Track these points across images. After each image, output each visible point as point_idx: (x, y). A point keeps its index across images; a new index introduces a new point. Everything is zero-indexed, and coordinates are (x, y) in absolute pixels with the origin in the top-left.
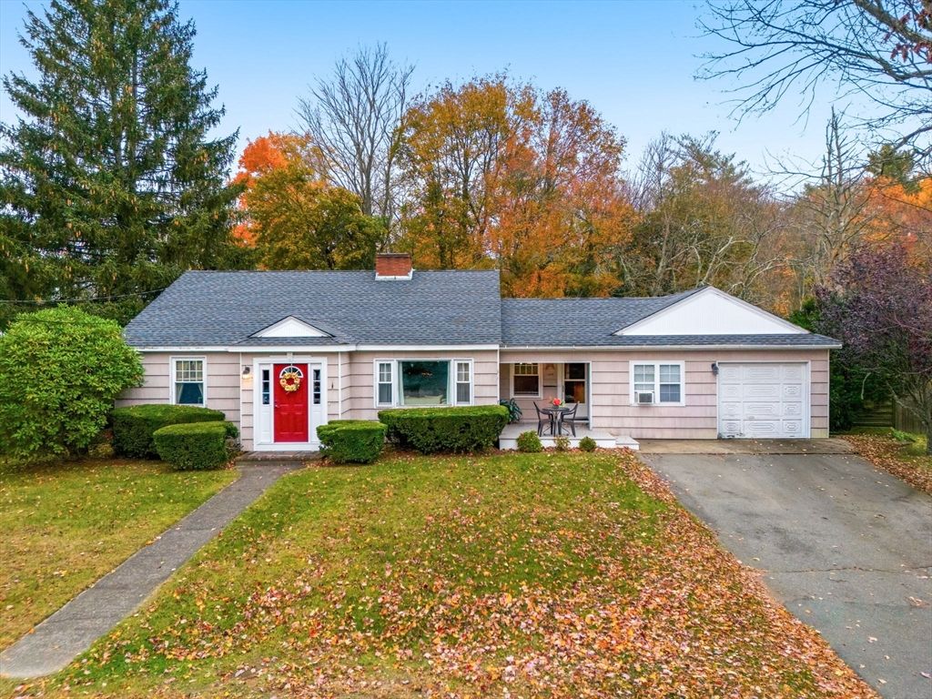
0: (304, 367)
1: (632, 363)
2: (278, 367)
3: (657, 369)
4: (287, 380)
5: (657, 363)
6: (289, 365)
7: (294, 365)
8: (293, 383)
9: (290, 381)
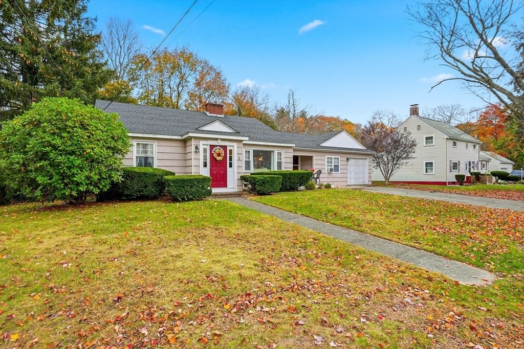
0: (225, 148)
1: (327, 156)
2: (212, 147)
3: (333, 159)
4: (217, 154)
5: (333, 157)
6: (217, 146)
7: (220, 146)
8: (220, 156)
9: (219, 155)
